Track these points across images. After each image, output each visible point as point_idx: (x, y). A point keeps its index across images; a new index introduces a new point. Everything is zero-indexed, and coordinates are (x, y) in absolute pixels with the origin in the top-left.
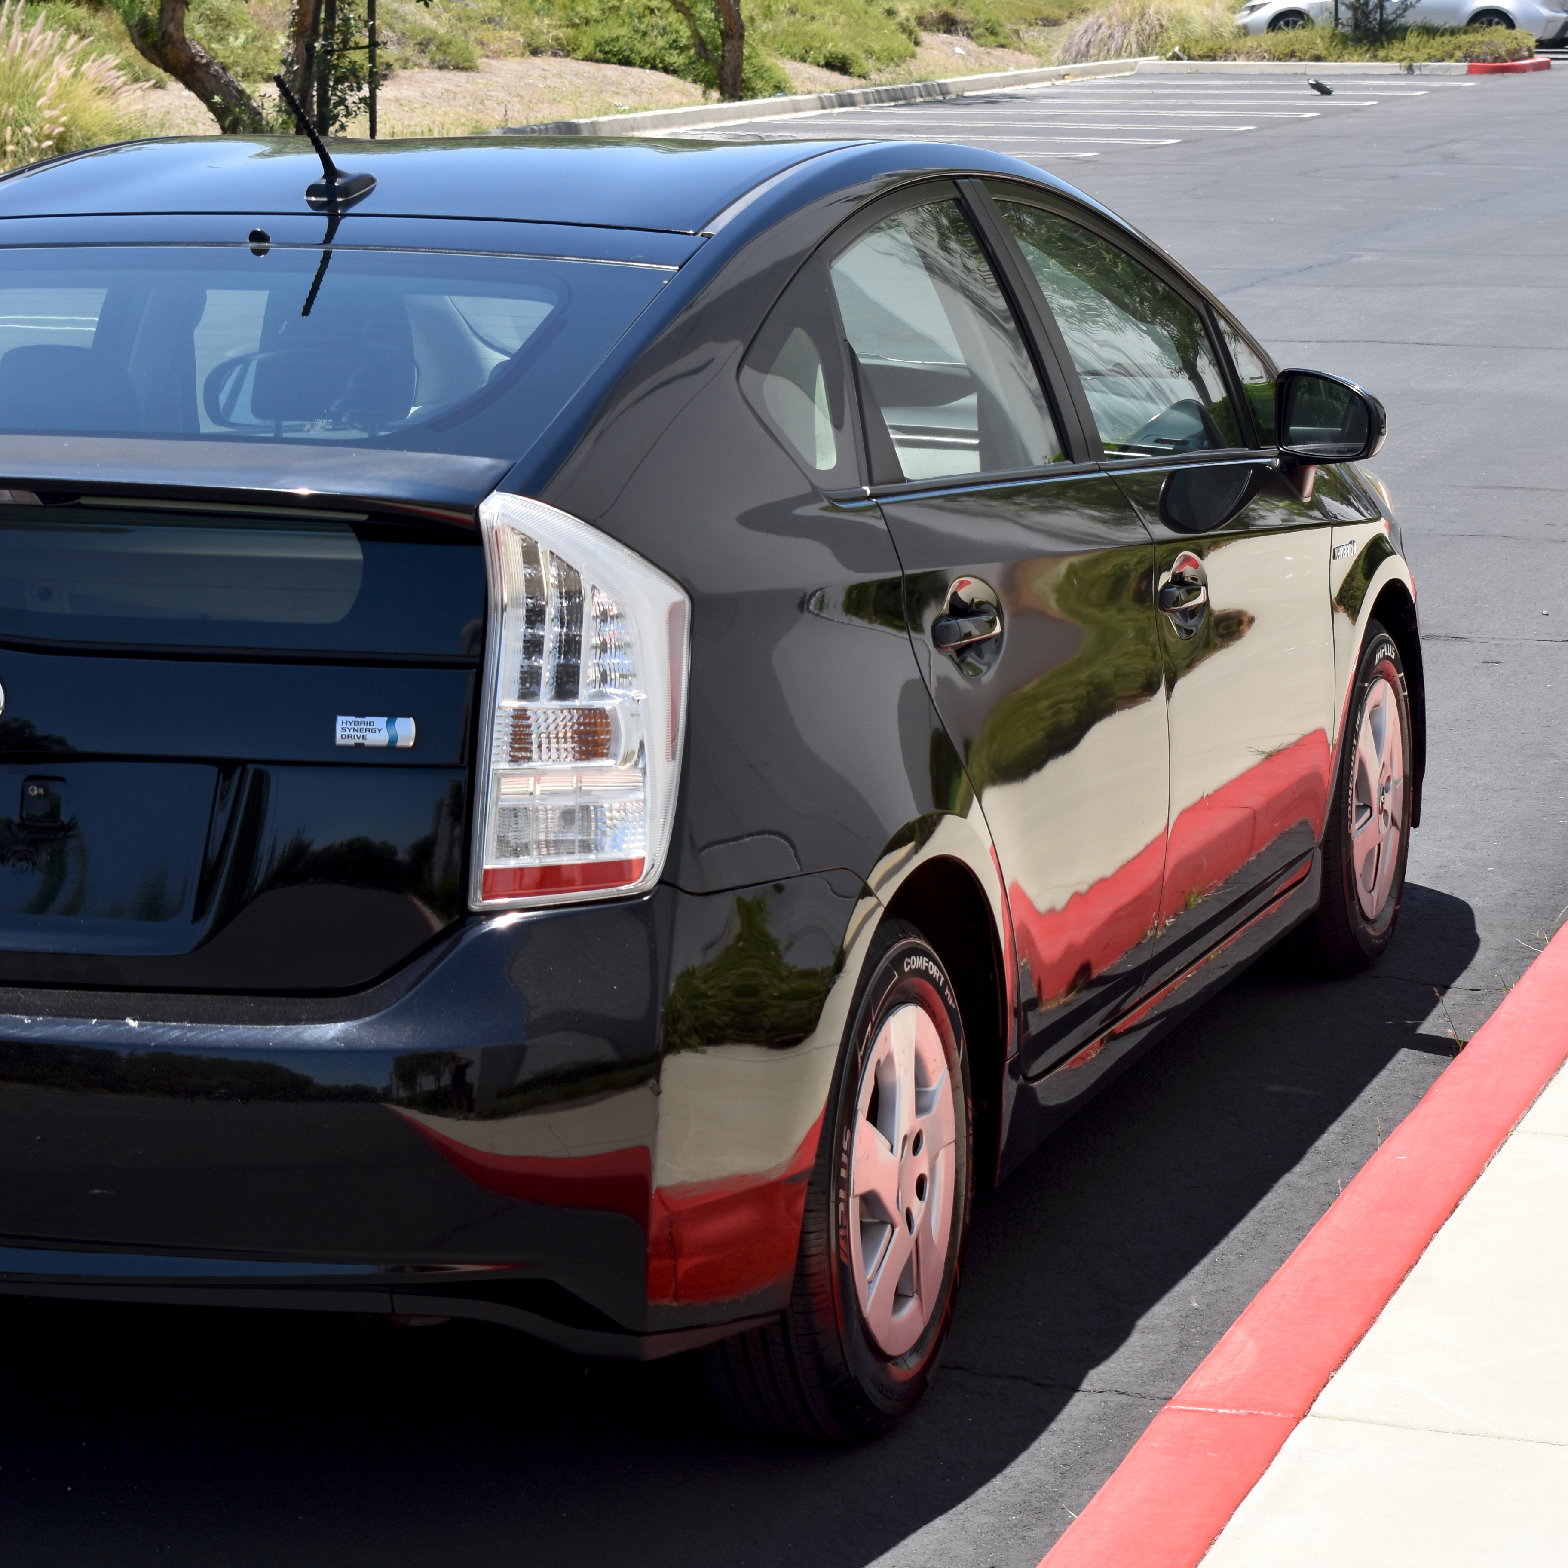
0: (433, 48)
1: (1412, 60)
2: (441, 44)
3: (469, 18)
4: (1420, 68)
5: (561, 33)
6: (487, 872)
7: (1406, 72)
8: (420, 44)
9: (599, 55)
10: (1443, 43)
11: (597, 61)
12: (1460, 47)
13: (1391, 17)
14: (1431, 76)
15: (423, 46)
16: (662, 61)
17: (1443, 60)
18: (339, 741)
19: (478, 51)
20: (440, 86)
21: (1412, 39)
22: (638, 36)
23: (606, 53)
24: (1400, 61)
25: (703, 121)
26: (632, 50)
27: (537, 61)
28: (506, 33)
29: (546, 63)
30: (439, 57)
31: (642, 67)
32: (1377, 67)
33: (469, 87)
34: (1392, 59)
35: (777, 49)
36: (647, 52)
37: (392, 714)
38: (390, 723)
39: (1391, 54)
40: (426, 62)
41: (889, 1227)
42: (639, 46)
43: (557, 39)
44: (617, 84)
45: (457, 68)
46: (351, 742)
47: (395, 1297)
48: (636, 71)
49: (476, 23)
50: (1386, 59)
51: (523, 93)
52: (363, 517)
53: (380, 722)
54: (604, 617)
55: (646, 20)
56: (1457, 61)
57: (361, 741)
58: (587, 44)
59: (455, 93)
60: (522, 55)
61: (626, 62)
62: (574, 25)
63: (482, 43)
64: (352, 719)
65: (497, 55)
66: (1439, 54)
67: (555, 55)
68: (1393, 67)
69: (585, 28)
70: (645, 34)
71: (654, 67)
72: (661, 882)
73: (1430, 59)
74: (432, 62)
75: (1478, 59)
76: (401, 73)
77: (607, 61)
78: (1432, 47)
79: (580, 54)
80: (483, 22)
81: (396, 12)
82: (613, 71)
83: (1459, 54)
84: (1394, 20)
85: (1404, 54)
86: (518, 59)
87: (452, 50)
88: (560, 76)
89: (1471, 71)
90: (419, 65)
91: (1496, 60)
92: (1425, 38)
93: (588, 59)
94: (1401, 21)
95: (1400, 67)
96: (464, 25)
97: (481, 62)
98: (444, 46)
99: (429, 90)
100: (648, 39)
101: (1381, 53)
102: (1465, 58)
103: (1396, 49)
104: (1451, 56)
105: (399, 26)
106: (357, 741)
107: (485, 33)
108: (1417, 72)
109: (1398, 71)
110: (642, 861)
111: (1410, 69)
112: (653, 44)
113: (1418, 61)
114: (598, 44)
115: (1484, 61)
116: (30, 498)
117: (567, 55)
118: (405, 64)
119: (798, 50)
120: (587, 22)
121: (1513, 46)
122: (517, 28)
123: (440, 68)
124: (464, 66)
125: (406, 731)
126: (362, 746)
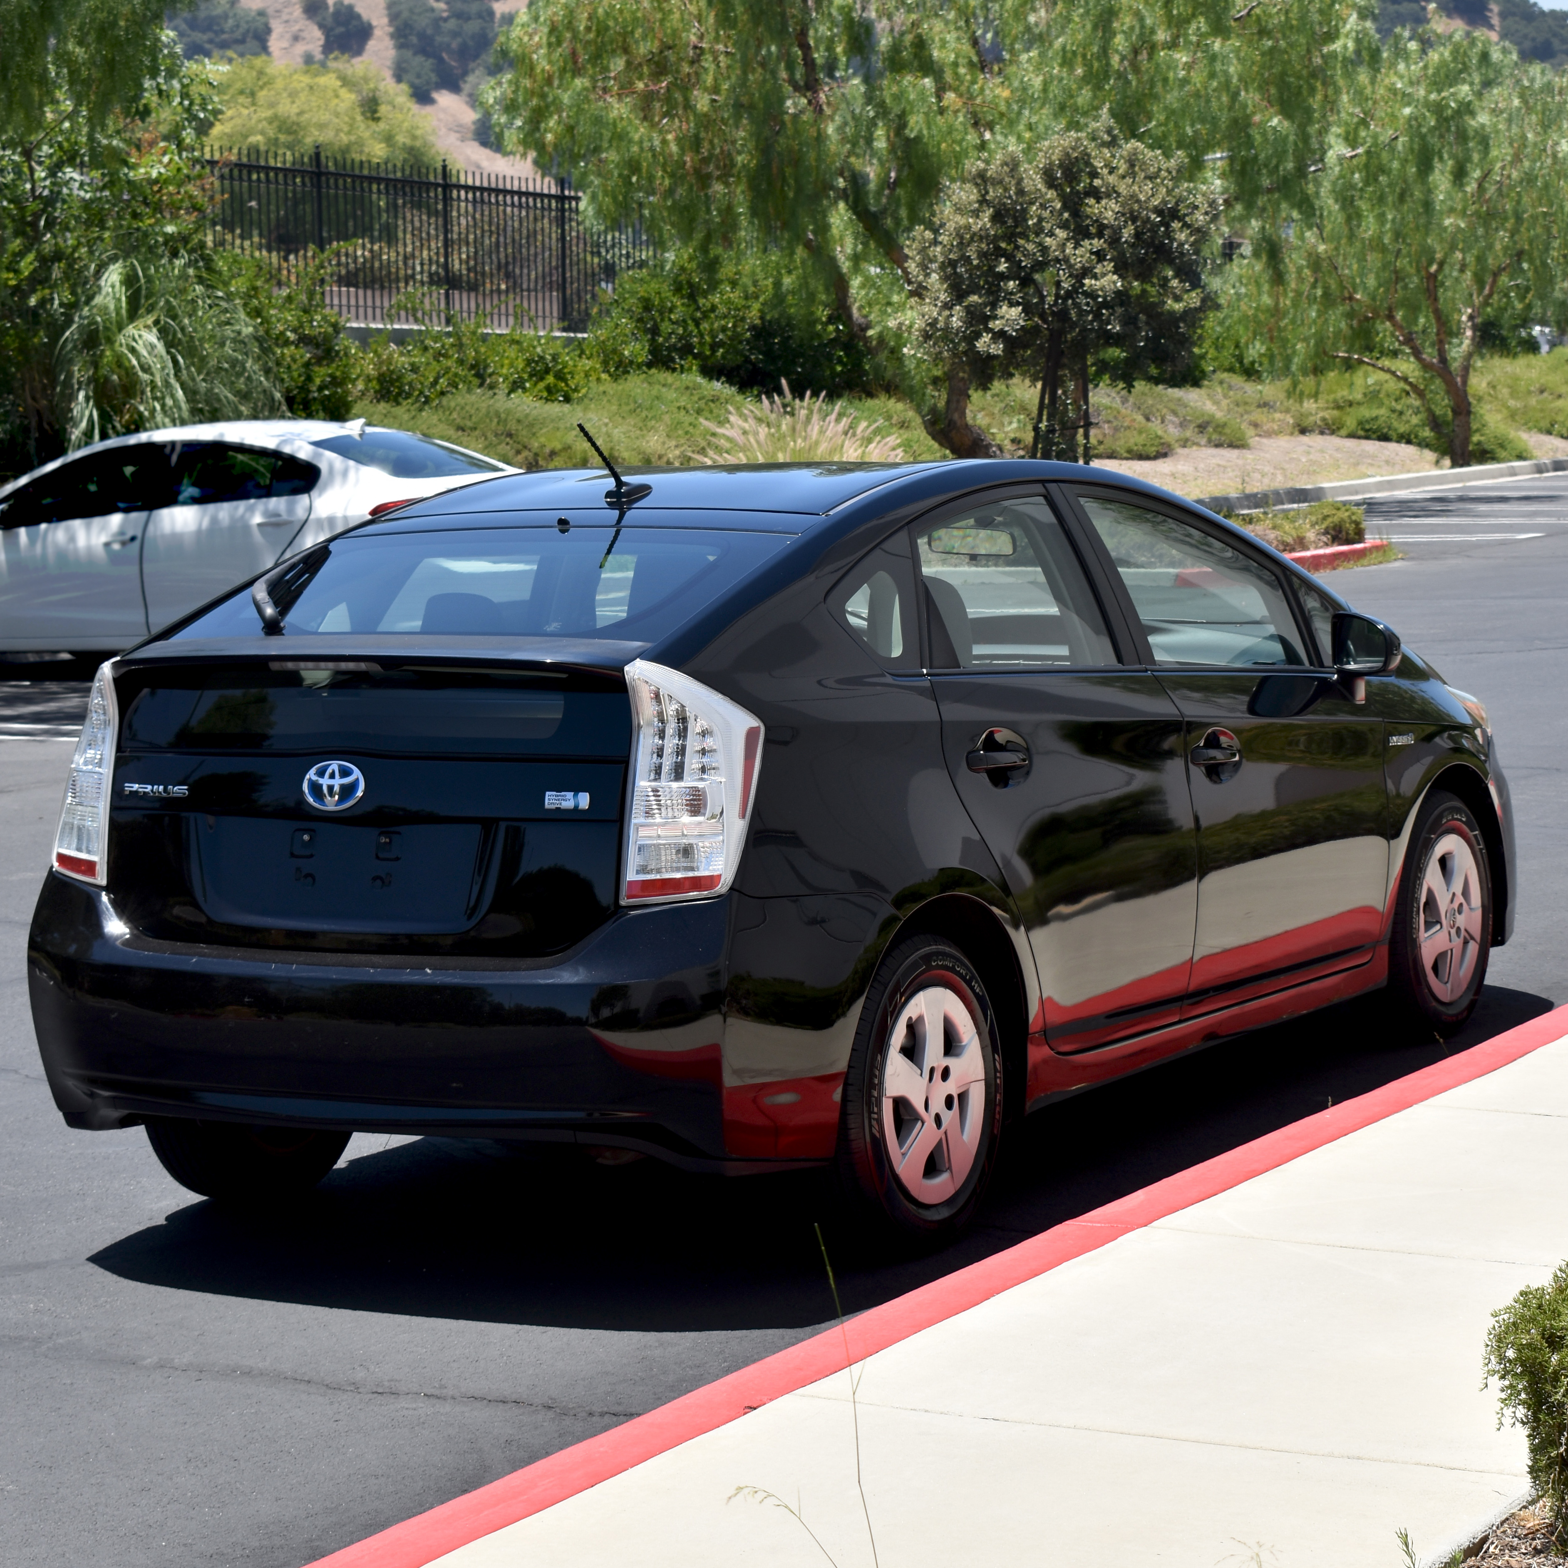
0: (1210, 429)
2: (1218, 426)
3: (1246, 403)
5: (1327, 414)
6: (630, 882)
8: (1199, 426)
9: (1361, 433)
11: (1359, 437)
15: (1202, 428)
16: (1416, 437)
18: (547, 806)
19: (1250, 432)
20: (1215, 461)
22: (1394, 416)
23: (1367, 431)
25: (1424, 485)
26: (1389, 428)
27: (1305, 439)
28: (1277, 416)
29: (1315, 441)
30: (1215, 437)
31: (1398, 442)
33: (1240, 462)
35: (1526, 424)
36: (1402, 428)
37: (576, 790)
38: (575, 796)
40: (1203, 441)
41: (919, 1124)
42: (1395, 424)
43: (1324, 419)
44: (1374, 457)
45: (1231, 446)
46: (553, 807)
48: (1392, 446)
49: (1253, 408)
51: (1287, 466)
52: (564, 676)
53: (570, 795)
54: (704, 734)
55: (1403, 401)
57: (559, 806)
58: (1351, 423)
59: (1225, 467)
60: (1292, 434)
61: (1385, 438)
62: (1338, 407)
63: (1256, 425)
64: (555, 793)
65: (1269, 434)
67: (1322, 433)
69: (1348, 409)
70: (1401, 413)
71: (1409, 442)
72: (731, 889)
74: (1210, 441)
76: (1180, 451)
77: (1367, 438)
79: (1343, 432)
80: (1259, 406)
81: (1179, 400)
82: (1371, 446)
86: (1287, 438)
87: (1227, 431)
88: (1322, 451)
90: (1198, 444)
93: (1352, 436)
96: (1241, 410)
97: (1254, 441)
98: (1220, 427)
99: (1202, 466)
100: (1404, 418)
105: (1182, 411)
106: (557, 806)
107: (1258, 415)
110: (719, 876)
112: (1408, 422)
114: (1360, 423)
116: (376, 668)
117: (1333, 433)
118: (1185, 443)
119: (1545, 424)
120: (1351, 404)
122: (1287, 411)
123: (1218, 445)
124: (1237, 443)
125: (584, 800)
126: (558, 809)
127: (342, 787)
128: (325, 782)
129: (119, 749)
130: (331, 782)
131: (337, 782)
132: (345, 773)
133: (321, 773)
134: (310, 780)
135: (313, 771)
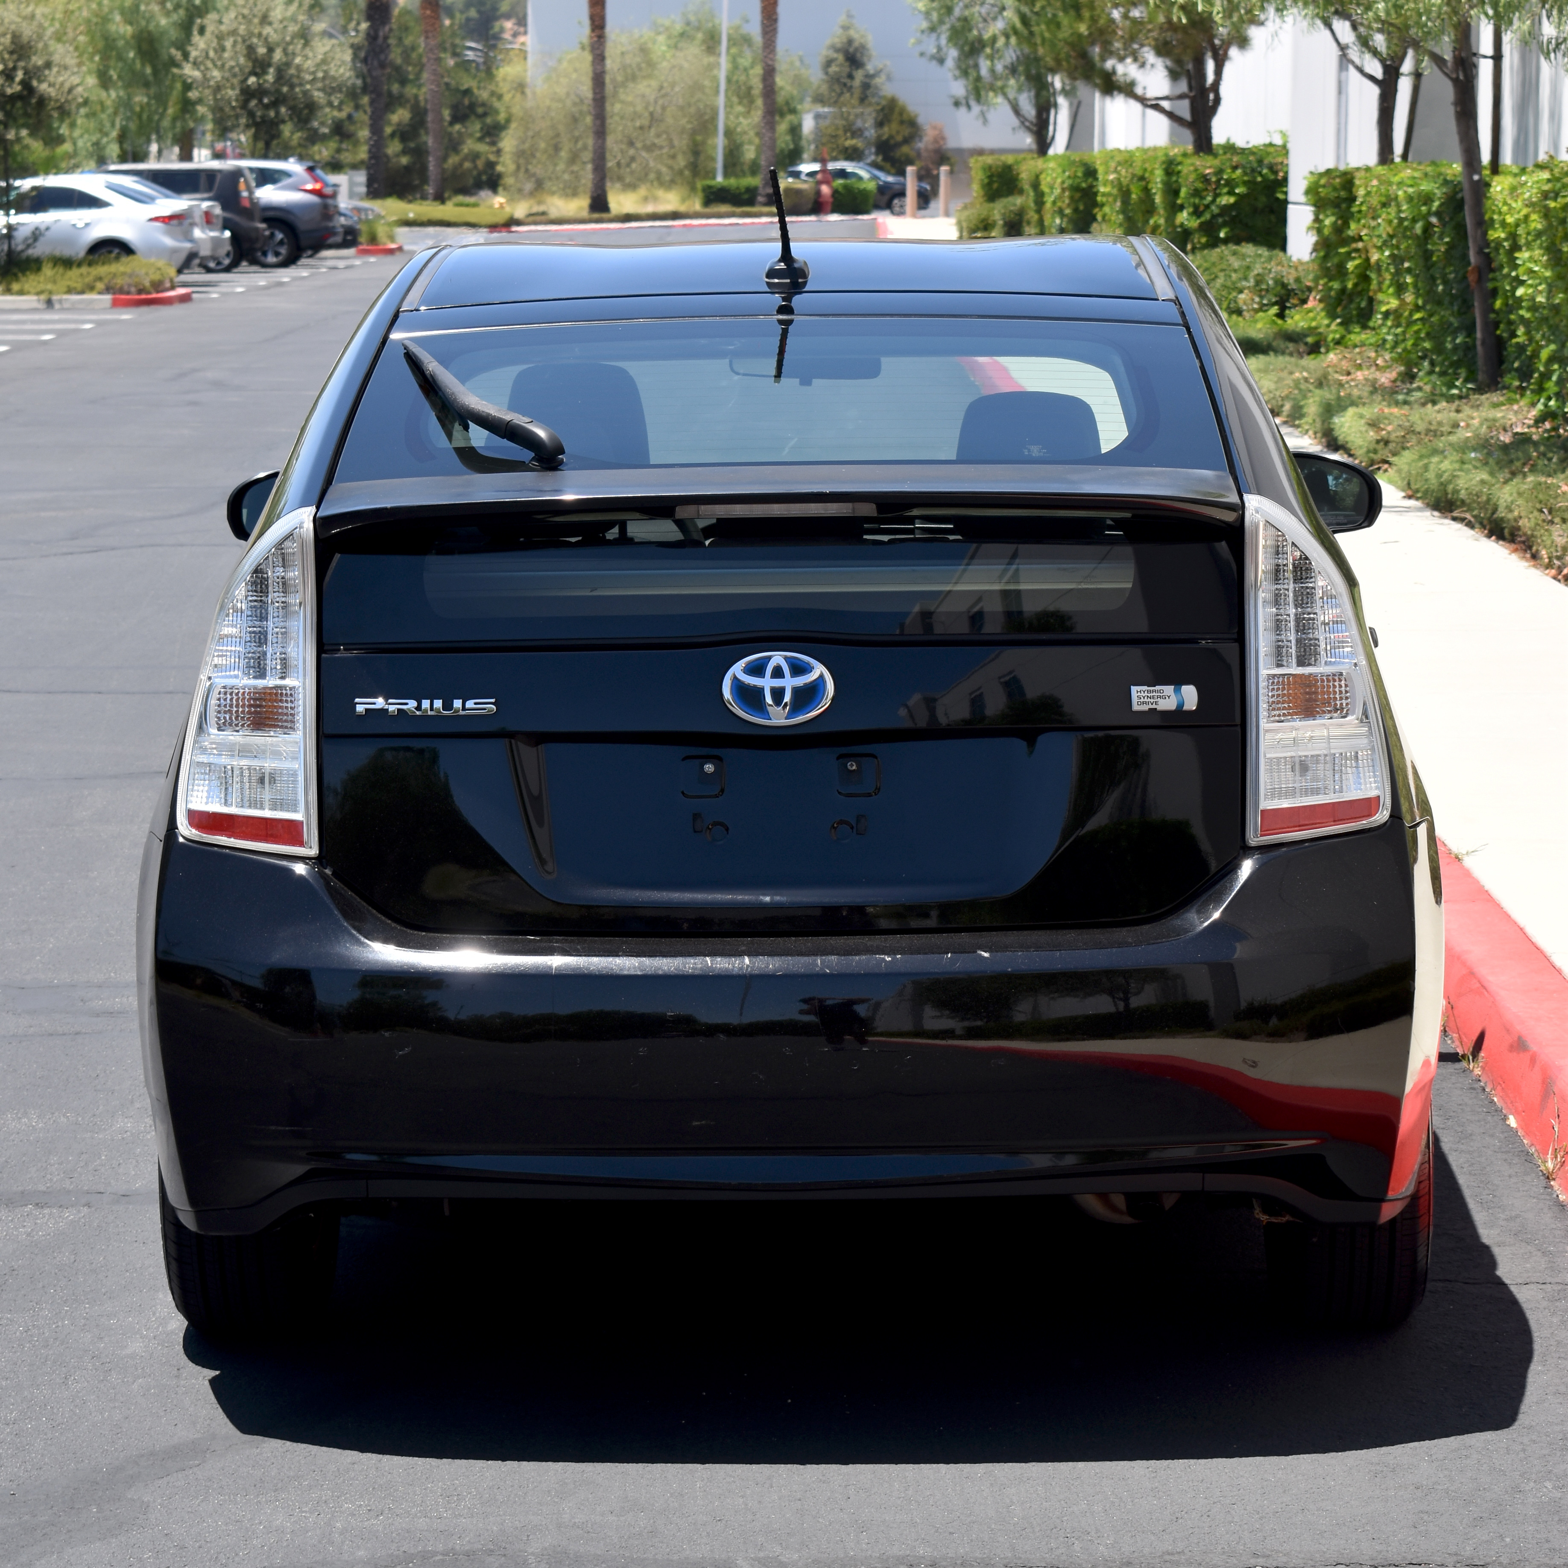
1: (51, 293)
4: (60, 301)
7: (45, 306)
10: (82, 275)
12: (100, 279)
13: (20, 248)
14: (72, 309)
17: (82, 292)
18: (1136, 707)
21: (48, 271)
24: (38, 293)
32: (14, 301)
34: (28, 293)
37: (1178, 682)
38: (1177, 691)
39: (27, 287)
46: (1145, 708)
47: (1207, 1176)
50: (21, 293)
53: (1169, 689)
56: (100, 293)
57: (1154, 706)
64: (1145, 688)
66: (79, 286)
68: (30, 301)
72: (1391, 816)
73: (70, 291)
75: (121, 291)
78: (70, 279)
83: (100, 286)
84: (22, 251)
85: (42, 287)
89: (116, 304)
91: (140, 291)
92: (61, 270)
94: (30, 252)
95: (39, 301)
101: (15, 287)
102: (108, 290)
103: (31, 281)
104: (91, 288)
106: (1151, 706)
108: (57, 306)
109: (35, 305)
111: (49, 303)
113: (58, 293)
115: (128, 293)
121: (156, 277)
125: (1190, 696)
126: (1153, 711)
127: (796, 691)
128: (767, 683)
129: (322, 648)
130: (778, 683)
131: (789, 683)
132: (798, 669)
133: (757, 670)
134: (735, 678)
135: (742, 663)
